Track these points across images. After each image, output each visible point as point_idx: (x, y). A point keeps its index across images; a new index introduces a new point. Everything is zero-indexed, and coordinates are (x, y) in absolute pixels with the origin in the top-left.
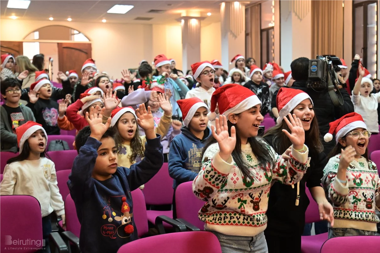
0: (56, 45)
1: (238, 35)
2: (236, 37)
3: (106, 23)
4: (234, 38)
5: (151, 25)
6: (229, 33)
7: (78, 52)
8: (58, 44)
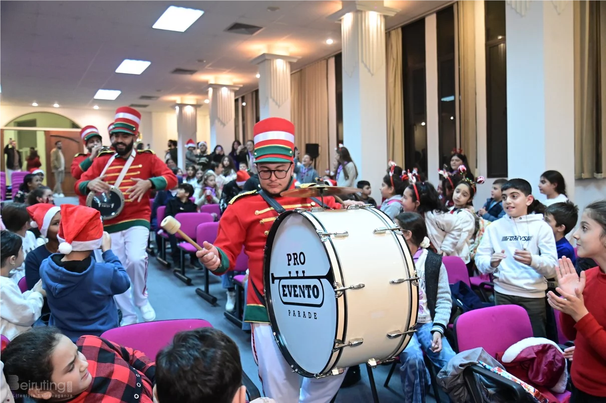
0: (43, 133)
1: (227, 123)
2: (224, 125)
3: (99, 110)
4: (222, 126)
5: (150, 113)
6: (216, 121)
7: (67, 140)
8: (45, 131)
